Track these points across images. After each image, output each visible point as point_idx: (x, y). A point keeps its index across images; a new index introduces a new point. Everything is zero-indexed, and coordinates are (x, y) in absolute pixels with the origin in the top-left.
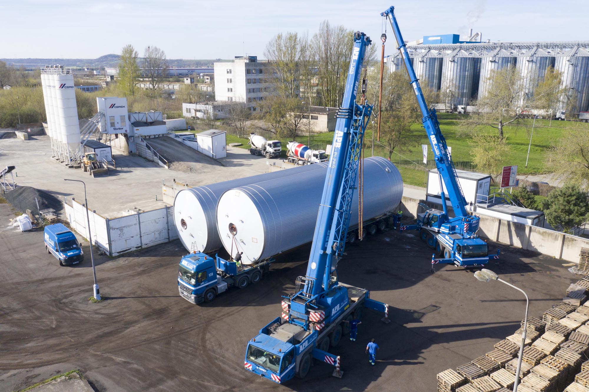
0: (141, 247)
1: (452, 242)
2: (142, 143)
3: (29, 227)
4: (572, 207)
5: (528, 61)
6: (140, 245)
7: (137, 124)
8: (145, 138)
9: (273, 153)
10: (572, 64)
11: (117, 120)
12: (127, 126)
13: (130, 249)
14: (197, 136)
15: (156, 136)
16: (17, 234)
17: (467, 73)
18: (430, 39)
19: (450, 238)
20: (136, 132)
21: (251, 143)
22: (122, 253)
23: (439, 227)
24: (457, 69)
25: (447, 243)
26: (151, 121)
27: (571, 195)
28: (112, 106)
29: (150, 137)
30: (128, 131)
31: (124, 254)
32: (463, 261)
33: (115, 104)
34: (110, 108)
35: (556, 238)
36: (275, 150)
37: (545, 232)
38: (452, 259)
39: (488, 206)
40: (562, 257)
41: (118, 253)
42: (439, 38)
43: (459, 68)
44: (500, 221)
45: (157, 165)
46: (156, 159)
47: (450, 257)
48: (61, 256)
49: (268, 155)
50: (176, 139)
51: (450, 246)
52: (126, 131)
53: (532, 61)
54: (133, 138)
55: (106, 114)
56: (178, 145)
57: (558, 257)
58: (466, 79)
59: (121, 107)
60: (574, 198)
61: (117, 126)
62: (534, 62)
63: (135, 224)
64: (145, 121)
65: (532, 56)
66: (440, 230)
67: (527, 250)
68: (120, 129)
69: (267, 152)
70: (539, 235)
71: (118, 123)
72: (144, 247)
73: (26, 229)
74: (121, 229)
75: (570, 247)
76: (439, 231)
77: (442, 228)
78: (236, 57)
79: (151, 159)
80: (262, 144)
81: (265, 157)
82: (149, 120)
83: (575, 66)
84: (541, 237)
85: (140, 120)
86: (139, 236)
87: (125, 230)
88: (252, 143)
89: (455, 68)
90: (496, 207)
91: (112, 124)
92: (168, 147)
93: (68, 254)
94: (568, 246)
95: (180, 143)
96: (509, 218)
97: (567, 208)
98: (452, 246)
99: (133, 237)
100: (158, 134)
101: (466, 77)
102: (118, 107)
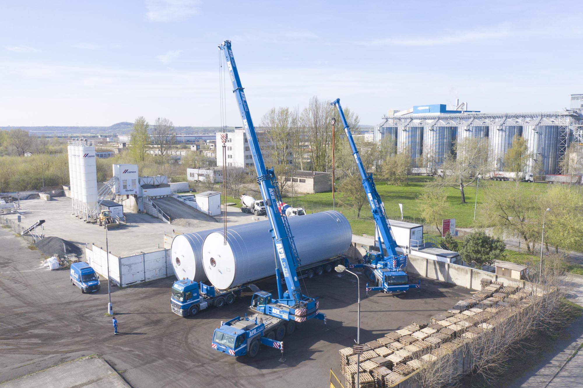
0: (144, 280)
1: (382, 274)
2: (149, 203)
3: (57, 266)
4: (479, 248)
5: (499, 130)
6: (144, 279)
7: (145, 186)
8: (152, 198)
9: (261, 211)
10: (537, 133)
11: (129, 183)
12: (137, 189)
13: (136, 282)
14: (196, 197)
15: (162, 197)
16: (48, 272)
17: (445, 140)
19: (381, 271)
20: (144, 193)
21: (242, 202)
22: (129, 285)
23: (376, 264)
24: (436, 136)
25: (380, 276)
26: (158, 184)
27: (478, 239)
28: (126, 171)
29: (156, 197)
30: (138, 193)
31: (131, 285)
33: (127, 170)
34: (123, 173)
35: (467, 273)
36: (262, 209)
37: (459, 268)
38: (382, 287)
39: (419, 249)
40: (472, 288)
41: (126, 284)
42: (427, 108)
43: (438, 135)
44: (427, 260)
45: (161, 221)
46: (160, 216)
48: (83, 285)
49: (256, 212)
50: (178, 199)
51: (381, 277)
52: (136, 192)
53: (502, 129)
54: (141, 198)
55: (120, 179)
56: (181, 205)
57: (469, 287)
58: (445, 146)
59: (133, 172)
60: (480, 241)
61: (128, 188)
62: (504, 131)
63: (141, 262)
64: (153, 184)
65: (502, 125)
67: (448, 283)
68: (130, 190)
69: (255, 210)
70: (455, 270)
71: (129, 186)
72: (147, 280)
73: (54, 269)
74: (130, 266)
75: (476, 278)
76: (376, 267)
77: (378, 264)
78: (236, 128)
79: (156, 216)
80: (252, 204)
82: (156, 183)
83: (540, 134)
84: (456, 271)
85: (148, 183)
86: (144, 272)
87: (133, 266)
88: (244, 203)
89: (435, 135)
90: (426, 250)
91: (125, 187)
92: (171, 206)
93: (89, 284)
94: (475, 278)
95: (181, 202)
96: (435, 258)
97: (476, 249)
99: (138, 272)
100: (163, 195)
101: (445, 144)
102: (130, 172)
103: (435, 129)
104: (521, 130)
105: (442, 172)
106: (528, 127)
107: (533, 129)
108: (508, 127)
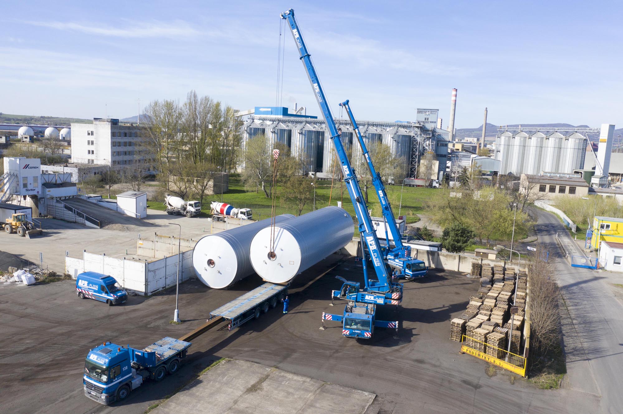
0: (165, 287)
2: (58, 205)
3: (33, 281)
4: (459, 238)
6: (164, 286)
7: (47, 185)
8: (59, 200)
9: (195, 212)
10: (395, 141)
11: (30, 181)
12: (38, 189)
13: (159, 289)
14: (118, 198)
15: (67, 198)
16: (22, 289)
17: (313, 144)
18: (261, 110)
19: (399, 261)
20: (47, 193)
21: (167, 203)
22: (153, 293)
25: (397, 265)
26: (61, 182)
27: (458, 230)
28: (26, 167)
29: (60, 198)
30: (40, 193)
31: (156, 293)
32: (412, 274)
33: (29, 165)
34: (24, 168)
35: (455, 258)
36: (196, 210)
37: (448, 255)
38: (403, 274)
39: (408, 241)
40: (459, 270)
41: (151, 292)
42: (270, 110)
43: (306, 139)
44: (417, 250)
46: (80, 220)
47: (401, 273)
48: (111, 297)
49: (189, 214)
50: (88, 200)
51: (400, 266)
52: (38, 192)
54: (43, 199)
55: (18, 175)
56: (95, 206)
57: (456, 270)
58: (312, 149)
59: (35, 168)
60: (460, 232)
61: (29, 187)
62: (367, 137)
63: (163, 267)
64: (55, 182)
65: (365, 132)
66: (387, 257)
67: (437, 268)
68: (32, 190)
69: (187, 212)
70: (444, 257)
71: (30, 184)
72: (167, 287)
73: (30, 284)
74: (154, 271)
75: (464, 262)
77: (388, 256)
78: (95, 119)
79: (73, 220)
80: (182, 205)
81: (185, 216)
82: (59, 182)
83: (398, 143)
84: (445, 258)
85: (50, 182)
86: (165, 278)
87: (157, 272)
88: (169, 204)
89: (303, 139)
90: (411, 242)
91: (25, 185)
92: (87, 208)
94: (462, 262)
95: (95, 204)
97: (457, 238)
98: (402, 265)
99: (161, 278)
100: (69, 195)
101: (312, 147)
102: (31, 168)
103: (304, 132)
104: (380, 137)
105: (312, 174)
106: (387, 135)
107: (392, 138)
108: (370, 135)
